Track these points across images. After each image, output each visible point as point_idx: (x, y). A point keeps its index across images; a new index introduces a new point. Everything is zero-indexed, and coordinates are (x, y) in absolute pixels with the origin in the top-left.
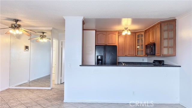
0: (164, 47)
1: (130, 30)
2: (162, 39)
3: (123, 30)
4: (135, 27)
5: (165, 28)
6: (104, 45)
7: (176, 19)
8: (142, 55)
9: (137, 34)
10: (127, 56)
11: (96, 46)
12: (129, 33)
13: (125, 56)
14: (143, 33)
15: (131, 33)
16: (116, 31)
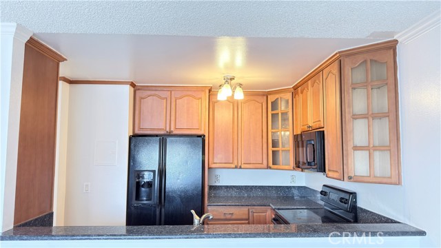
0: (356, 148)
1: (240, 85)
3: (220, 86)
4: (259, 76)
5: (355, 75)
6: (162, 132)
7: (396, 42)
8: (287, 167)
9: (271, 98)
10: (240, 168)
12: (239, 95)
13: (236, 167)
15: (246, 94)
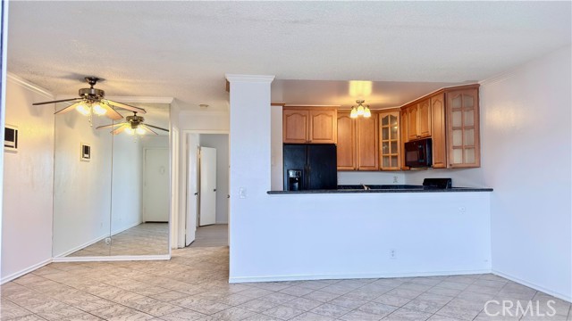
0: (455, 148)
1: (368, 107)
2: (450, 128)
3: (353, 107)
4: (379, 100)
5: (454, 102)
6: (303, 142)
7: (479, 85)
8: (395, 168)
9: (382, 116)
10: (358, 170)
11: (284, 144)
12: (367, 114)
13: (355, 170)
14: (396, 114)
15: (373, 112)
16: (333, 109)
